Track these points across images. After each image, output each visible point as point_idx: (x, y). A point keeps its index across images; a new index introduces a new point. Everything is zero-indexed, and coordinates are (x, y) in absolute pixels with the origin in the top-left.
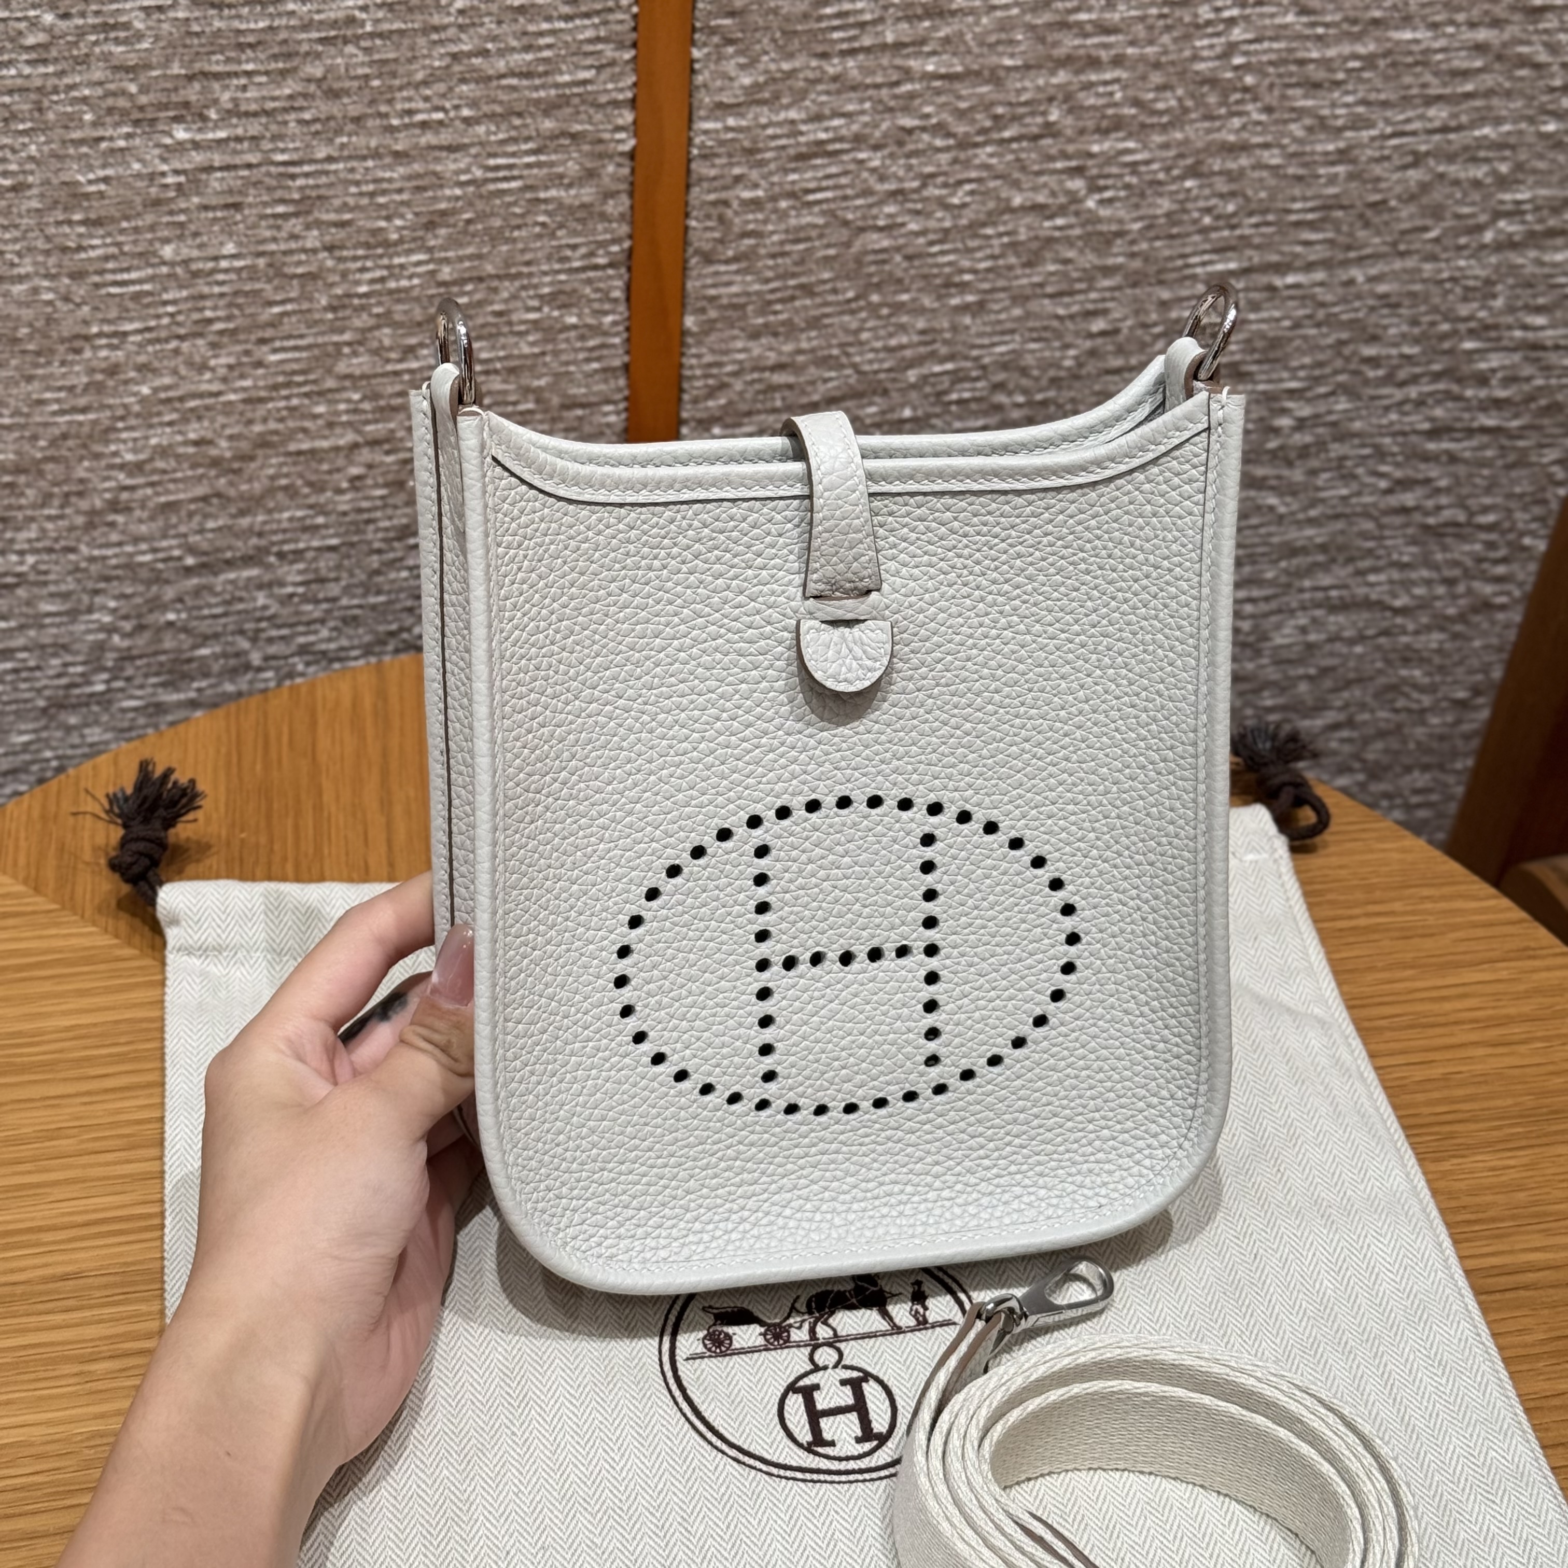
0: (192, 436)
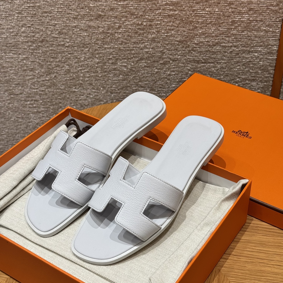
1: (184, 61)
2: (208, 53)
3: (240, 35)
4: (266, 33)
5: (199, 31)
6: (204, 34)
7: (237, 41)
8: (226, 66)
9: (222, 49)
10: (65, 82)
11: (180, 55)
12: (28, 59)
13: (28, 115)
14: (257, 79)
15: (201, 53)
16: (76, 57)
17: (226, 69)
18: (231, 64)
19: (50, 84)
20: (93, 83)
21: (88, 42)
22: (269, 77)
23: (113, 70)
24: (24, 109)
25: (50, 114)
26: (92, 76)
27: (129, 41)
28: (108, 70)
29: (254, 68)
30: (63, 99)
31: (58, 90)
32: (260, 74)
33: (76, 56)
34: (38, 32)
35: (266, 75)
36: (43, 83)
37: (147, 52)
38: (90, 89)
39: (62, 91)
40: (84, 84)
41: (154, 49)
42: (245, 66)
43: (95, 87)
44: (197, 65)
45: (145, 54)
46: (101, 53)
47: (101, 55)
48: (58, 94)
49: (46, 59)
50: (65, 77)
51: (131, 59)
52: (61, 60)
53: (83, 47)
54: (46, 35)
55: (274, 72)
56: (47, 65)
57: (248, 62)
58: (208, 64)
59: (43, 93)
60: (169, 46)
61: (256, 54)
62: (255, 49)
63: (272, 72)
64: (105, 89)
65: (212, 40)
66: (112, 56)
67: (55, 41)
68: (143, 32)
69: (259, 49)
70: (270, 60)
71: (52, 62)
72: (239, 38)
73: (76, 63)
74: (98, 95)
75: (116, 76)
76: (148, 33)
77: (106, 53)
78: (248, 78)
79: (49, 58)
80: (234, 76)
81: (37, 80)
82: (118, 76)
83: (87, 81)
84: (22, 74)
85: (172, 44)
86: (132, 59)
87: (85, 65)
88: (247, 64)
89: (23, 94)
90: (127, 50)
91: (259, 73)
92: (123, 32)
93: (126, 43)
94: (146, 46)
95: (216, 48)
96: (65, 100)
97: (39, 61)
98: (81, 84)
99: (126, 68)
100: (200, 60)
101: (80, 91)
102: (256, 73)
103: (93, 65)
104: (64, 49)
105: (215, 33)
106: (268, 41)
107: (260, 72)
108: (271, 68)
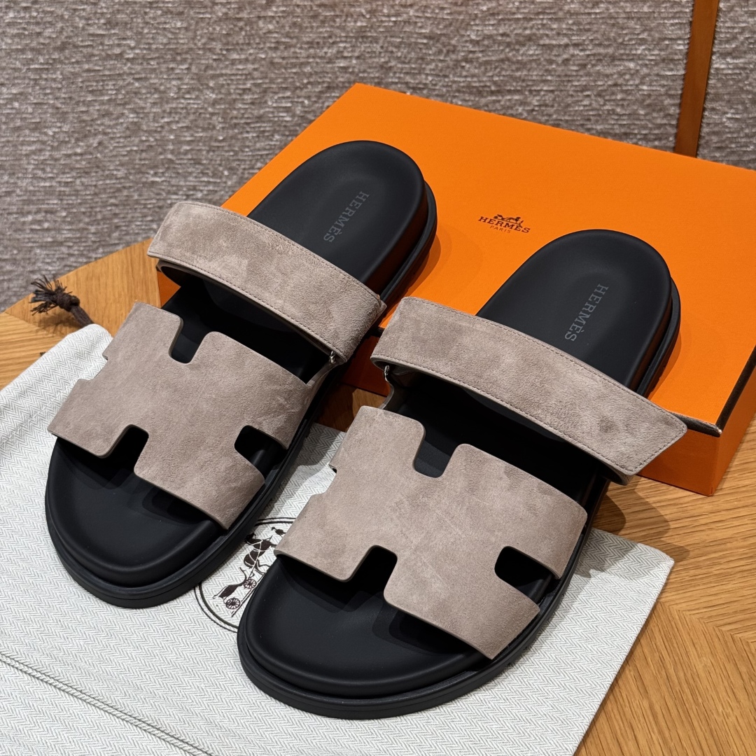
0: (501, 32)
1: (444, 90)
2: (505, 67)
3: (589, 14)
4: (656, 7)
5: (481, 8)
6: (493, 14)
7: (581, 30)
8: (554, 100)
9: (542, 54)
10: (127, 158)
11: (431, 75)
12: (26, 98)
13: (30, 251)
14: (636, 131)
15: (489, 67)
16: (155, 89)
17: (555, 109)
18: (565, 93)
19: (88, 166)
20: (203, 158)
21: (185, 47)
22: (665, 124)
23: (254, 120)
24: (19, 237)
25: (89, 246)
26: (198, 139)
27: (295, 41)
28: (243, 121)
29: (625, 103)
30: (124, 205)
31: (108, 182)
32: (642, 117)
33: (154, 86)
34: (49, 22)
35: (659, 121)
36: (68, 161)
37: (345, 69)
38: (194, 175)
39: (120, 183)
40: (178, 162)
41: (364, 59)
42: (603, 97)
43: (208, 169)
44: (477, 99)
45: (338, 73)
46: (222, 75)
47: (221, 81)
48: (110, 193)
49: (73, 95)
50: (128, 144)
51: (301, 89)
52: (113, 97)
53: (174, 60)
54: (72, 31)
55: (678, 111)
56: (76, 113)
57: (610, 86)
58: (506, 95)
59: (67, 189)
60: (402, 50)
61: (632, 65)
62: (627, 52)
63: (675, 110)
64: (235, 174)
65: (514, 29)
66: (252, 82)
67: (98, 45)
68: (332, 13)
69: (639, 52)
70: (667, 81)
71: (89, 104)
72: (585, 22)
73: (154, 104)
74: (216, 191)
75: (263, 136)
76: (347, 16)
77: (237, 75)
78: (611, 129)
79: (83, 94)
80: (575, 125)
81: (50, 155)
82: (270, 138)
83: (186, 152)
84: (11, 139)
85: (410, 45)
86: (305, 90)
87: (179, 110)
88: (609, 92)
89: (14, 195)
90: (292, 63)
91: (639, 115)
92: (280, 15)
93: (288, 46)
94: (342, 52)
95: (528, 50)
96: (128, 207)
97: (56, 102)
98: (171, 161)
99: (290, 114)
100: (486, 86)
101: (169, 182)
102: (633, 115)
103: (201, 108)
104: (121, 68)
105: (522, 11)
106: (661, 28)
107: (642, 112)
108: (672, 102)
